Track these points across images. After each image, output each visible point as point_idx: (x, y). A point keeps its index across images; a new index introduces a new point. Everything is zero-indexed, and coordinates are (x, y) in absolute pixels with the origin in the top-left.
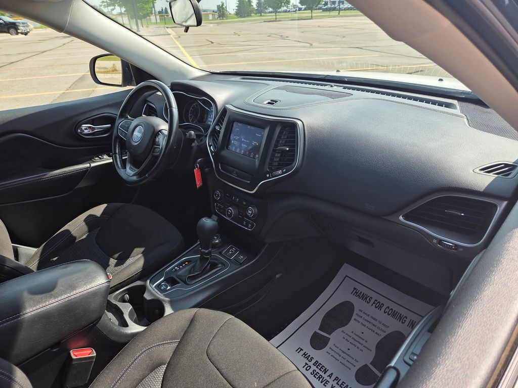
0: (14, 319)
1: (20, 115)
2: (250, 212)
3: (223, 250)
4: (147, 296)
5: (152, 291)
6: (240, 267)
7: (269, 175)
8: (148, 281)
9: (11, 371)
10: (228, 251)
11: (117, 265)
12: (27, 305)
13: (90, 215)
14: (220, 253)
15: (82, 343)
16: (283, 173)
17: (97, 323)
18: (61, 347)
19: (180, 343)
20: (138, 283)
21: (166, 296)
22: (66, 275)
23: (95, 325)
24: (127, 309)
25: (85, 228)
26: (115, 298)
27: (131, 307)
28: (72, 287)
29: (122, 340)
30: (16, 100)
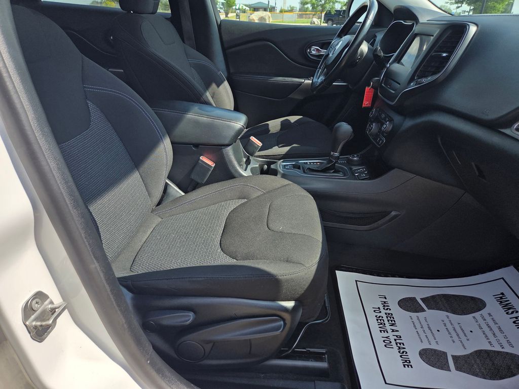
2: (385, 126)
3: (355, 168)
4: (273, 166)
5: (278, 166)
7: (414, 84)
8: (282, 160)
9: (164, 136)
10: (359, 169)
13: (287, 119)
14: (350, 168)
18: (199, 149)
21: (284, 171)
23: (222, 148)
24: (255, 165)
25: (279, 127)
27: (257, 166)
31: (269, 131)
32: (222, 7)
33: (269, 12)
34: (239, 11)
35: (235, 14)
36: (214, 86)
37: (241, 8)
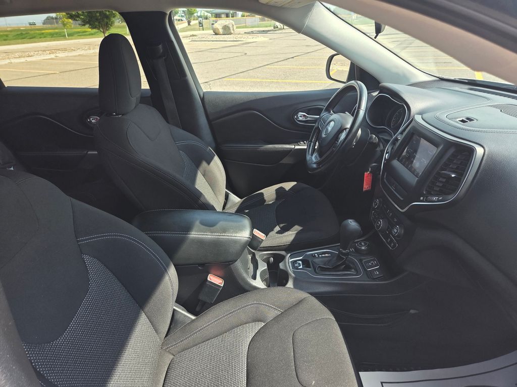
0: (184, 234)
1: (258, 97)
2: (396, 231)
3: (364, 259)
4: (281, 265)
5: (287, 264)
6: (372, 281)
7: (423, 199)
8: (289, 255)
9: (168, 266)
10: (369, 262)
11: (278, 232)
12: (195, 228)
13: (281, 187)
14: (361, 261)
15: (219, 273)
16: (439, 201)
17: (231, 264)
18: (205, 268)
19: (282, 313)
20: (283, 253)
21: (294, 272)
22: (226, 220)
23: (230, 265)
24: (263, 267)
25: (274, 196)
26: (261, 256)
27: (266, 267)
28: (224, 230)
29: (247, 287)
30: (297, 84)
31: (265, 201)
32: (183, 15)
33: (232, 17)
34: (201, 19)
35: (197, 22)
36: (204, 164)
37: (202, 14)
